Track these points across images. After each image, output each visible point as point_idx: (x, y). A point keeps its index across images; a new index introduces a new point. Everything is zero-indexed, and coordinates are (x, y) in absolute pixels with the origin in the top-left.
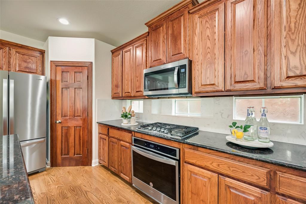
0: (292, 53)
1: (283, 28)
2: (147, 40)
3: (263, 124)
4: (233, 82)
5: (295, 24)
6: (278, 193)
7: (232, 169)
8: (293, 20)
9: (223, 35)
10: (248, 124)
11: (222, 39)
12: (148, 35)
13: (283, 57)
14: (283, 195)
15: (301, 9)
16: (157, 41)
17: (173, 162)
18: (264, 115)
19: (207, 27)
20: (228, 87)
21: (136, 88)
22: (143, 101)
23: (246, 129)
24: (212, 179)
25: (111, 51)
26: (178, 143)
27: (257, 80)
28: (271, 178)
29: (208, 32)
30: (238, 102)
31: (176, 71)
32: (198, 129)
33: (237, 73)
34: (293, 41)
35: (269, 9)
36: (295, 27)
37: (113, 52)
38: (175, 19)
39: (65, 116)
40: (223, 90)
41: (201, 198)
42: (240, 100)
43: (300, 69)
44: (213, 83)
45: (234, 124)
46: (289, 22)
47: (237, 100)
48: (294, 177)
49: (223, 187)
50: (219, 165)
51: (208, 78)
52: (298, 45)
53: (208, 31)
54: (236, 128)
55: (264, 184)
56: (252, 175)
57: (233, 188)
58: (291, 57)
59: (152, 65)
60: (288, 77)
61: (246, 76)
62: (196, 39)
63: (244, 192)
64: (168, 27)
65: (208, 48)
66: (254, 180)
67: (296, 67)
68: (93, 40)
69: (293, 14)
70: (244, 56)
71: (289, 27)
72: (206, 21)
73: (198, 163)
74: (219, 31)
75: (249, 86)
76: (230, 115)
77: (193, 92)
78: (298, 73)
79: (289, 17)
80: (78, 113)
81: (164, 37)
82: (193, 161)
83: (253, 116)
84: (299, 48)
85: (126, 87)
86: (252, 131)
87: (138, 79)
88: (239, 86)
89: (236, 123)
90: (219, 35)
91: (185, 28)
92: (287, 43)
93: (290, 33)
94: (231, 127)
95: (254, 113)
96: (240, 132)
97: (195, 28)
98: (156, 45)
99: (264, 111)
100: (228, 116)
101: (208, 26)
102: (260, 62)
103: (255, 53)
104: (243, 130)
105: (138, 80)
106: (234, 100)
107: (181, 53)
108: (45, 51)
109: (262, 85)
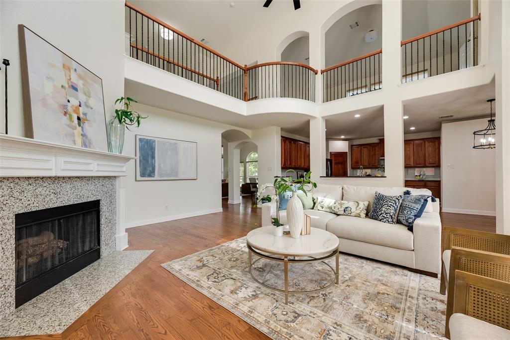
0: (430, 158)
3: (424, 175)
13: (428, 159)
33: (417, 162)
35: (425, 147)
42: (418, 169)
46: (429, 152)
61: (419, 163)
69: (430, 150)
70: (419, 158)
75: (420, 165)
78: (431, 163)
88: (417, 165)
92: (429, 156)
93: (429, 154)
94: (416, 176)
95: (422, 172)
99: (424, 171)
102: (423, 160)
103: (422, 157)
104: (419, 176)
106: (416, 169)
109: (423, 165)
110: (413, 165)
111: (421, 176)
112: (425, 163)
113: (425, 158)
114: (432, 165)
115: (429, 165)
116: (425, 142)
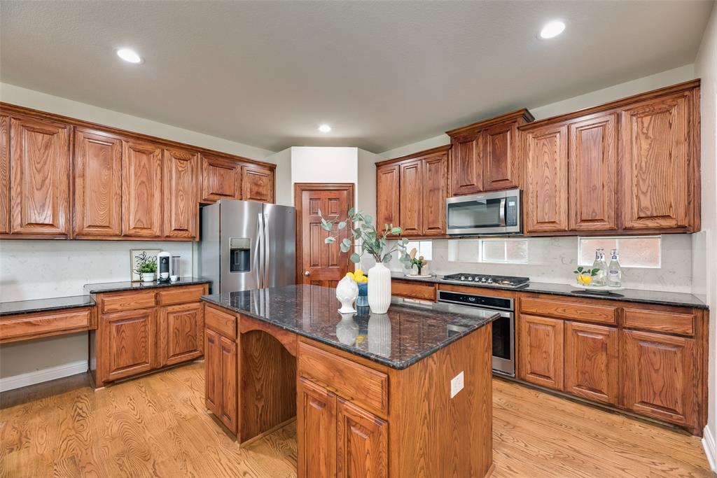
0: (643, 193)
1: (634, 165)
2: (448, 155)
3: (614, 267)
4: (579, 220)
5: (646, 163)
6: (625, 328)
7: (579, 312)
8: (644, 159)
9: (567, 164)
10: (597, 268)
11: (564, 169)
12: (451, 148)
13: (635, 197)
14: (630, 329)
15: (651, 150)
16: (467, 159)
17: (507, 315)
18: (614, 257)
19: (545, 152)
20: (573, 226)
21: (429, 224)
22: (431, 242)
23: (594, 273)
24: (557, 326)
25: (376, 164)
26: (510, 292)
27: (606, 219)
28: (619, 314)
29: (546, 158)
30: (584, 243)
31: (503, 203)
32: (528, 279)
33: (584, 210)
34: (644, 180)
35: (620, 143)
36: (646, 167)
37: (378, 165)
38: (497, 134)
39: (314, 265)
40: (567, 229)
41: (544, 350)
42: (587, 241)
43: (651, 209)
44: (553, 221)
45: (580, 269)
46: (640, 161)
47: (582, 241)
48: (638, 311)
49: (569, 332)
50: (564, 310)
51: (546, 214)
52: (649, 186)
53: (546, 156)
54: (583, 273)
55: (612, 321)
56: (600, 315)
57: (581, 331)
58: (642, 197)
59: (459, 191)
60: (640, 218)
61: (594, 214)
62: (530, 165)
63: (592, 333)
64: (486, 143)
65: (547, 177)
66: (602, 319)
67: (646, 208)
68: (355, 150)
69: (644, 153)
70: (592, 192)
71: (640, 165)
72: (544, 144)
73: (540, 311)
74: (560, 159)
75: (598, 225)
76: (575, 260)
77: (525, 232)
78: (649, 214)
79: (640, 155)
80: (333, 259)
81: (479, 155)
82: (534, 311)
83: (603, 260)
84: (650, 188)
85: (409, 221)
86: (601, 276)
87: (433, 209)
88: (585, 226)
89: (582, 268)
90: (560, 164)
91: (513, 148)
92: (638, 181)
93: (641, 172)
94: (576, 272)
95: (604, 256)
96: (587, 277)
97: (528, 151)
98: (466, 164)
99: (614, 253)
100: (572, 261)
101: (547, 150)
102: (610, 200)
103: (605, 189)
104: (591, 274)
105: (431, 212)
106: (579, 240)
107: (507, 180)
108: (276, 166)
109: (612, 225)
110: (564, 226)
111: (601, 275)
112: (618, 216)
113: (618, 191)
114: (651, 224)
115: (637, 224)
116: (619, 117)
